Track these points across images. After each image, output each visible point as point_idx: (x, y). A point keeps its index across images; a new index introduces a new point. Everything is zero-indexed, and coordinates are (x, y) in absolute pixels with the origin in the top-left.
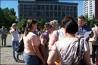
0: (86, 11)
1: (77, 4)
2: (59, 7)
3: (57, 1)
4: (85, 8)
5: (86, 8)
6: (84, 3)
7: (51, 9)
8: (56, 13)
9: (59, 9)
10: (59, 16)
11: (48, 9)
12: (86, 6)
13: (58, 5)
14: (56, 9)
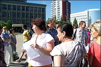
0: (54, 12)
1: (46, 5)
2: (26, 8)
3: (24, 2)
4: (52, 9)
5: (54, 10)
6: (52, 5)
7: (19, 9)
8: (23, 14)
9: (27, 10)
10: (26, 17)
11: (14, 9)
12: (54, 8)
13: (26, 6)
14: (23, 10)
